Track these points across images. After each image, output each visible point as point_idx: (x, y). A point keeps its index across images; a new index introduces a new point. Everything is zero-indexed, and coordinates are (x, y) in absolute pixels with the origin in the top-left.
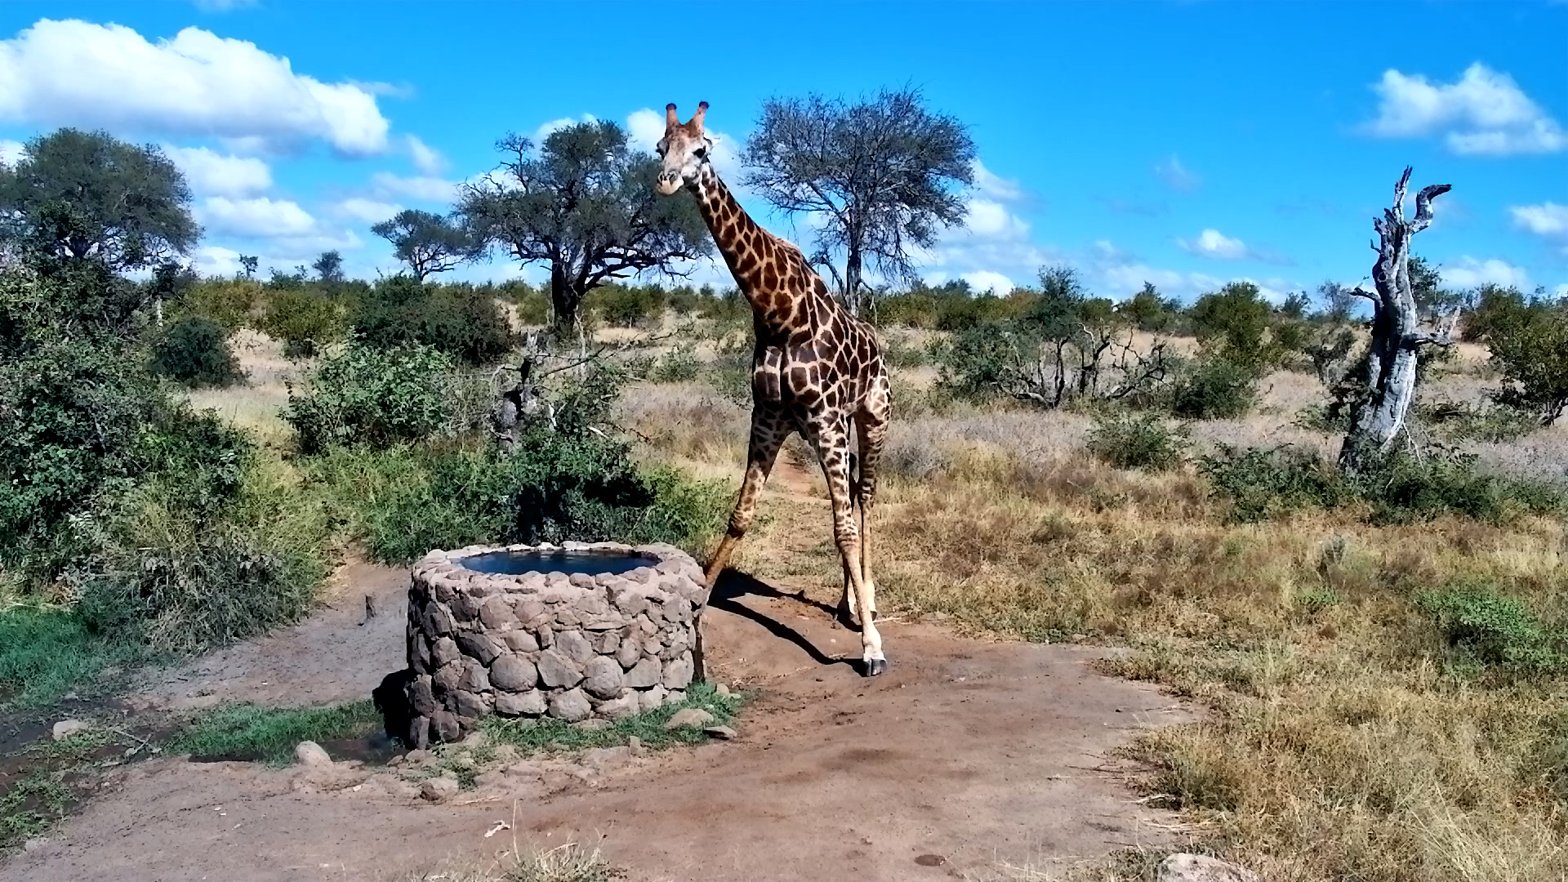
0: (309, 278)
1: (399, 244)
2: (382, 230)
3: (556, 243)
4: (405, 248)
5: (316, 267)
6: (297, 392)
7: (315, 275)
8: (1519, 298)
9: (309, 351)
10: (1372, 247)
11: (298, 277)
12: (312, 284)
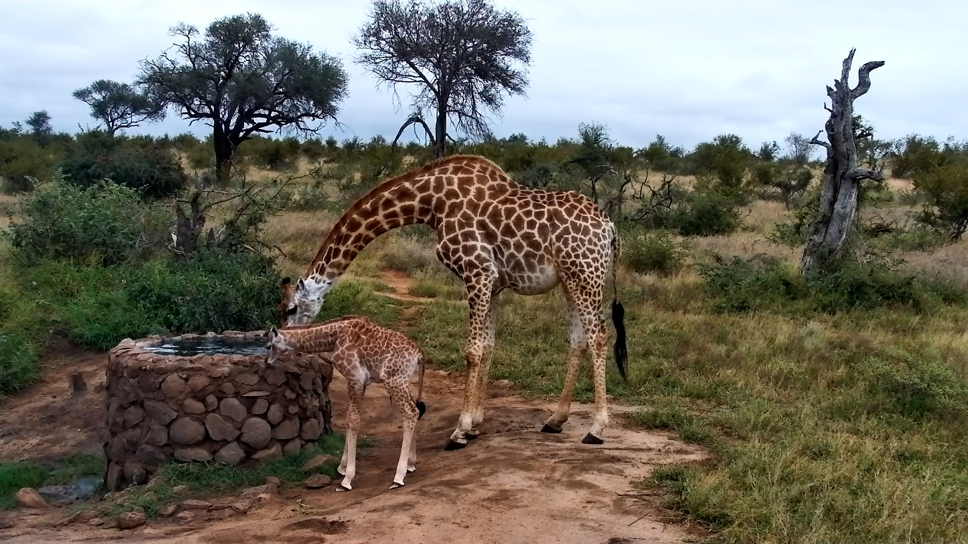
0: (24, 132)
1: (94, 106)
2: (81, 95)
3: (218, 105)
4: (100, 110)
5: (29, 123)
6: (18, 220)
7: (28, 129)
8: (934, 145)
9: (26, 187)
10: (825, 108)
11: (15, 131)
12: (26, 136)
